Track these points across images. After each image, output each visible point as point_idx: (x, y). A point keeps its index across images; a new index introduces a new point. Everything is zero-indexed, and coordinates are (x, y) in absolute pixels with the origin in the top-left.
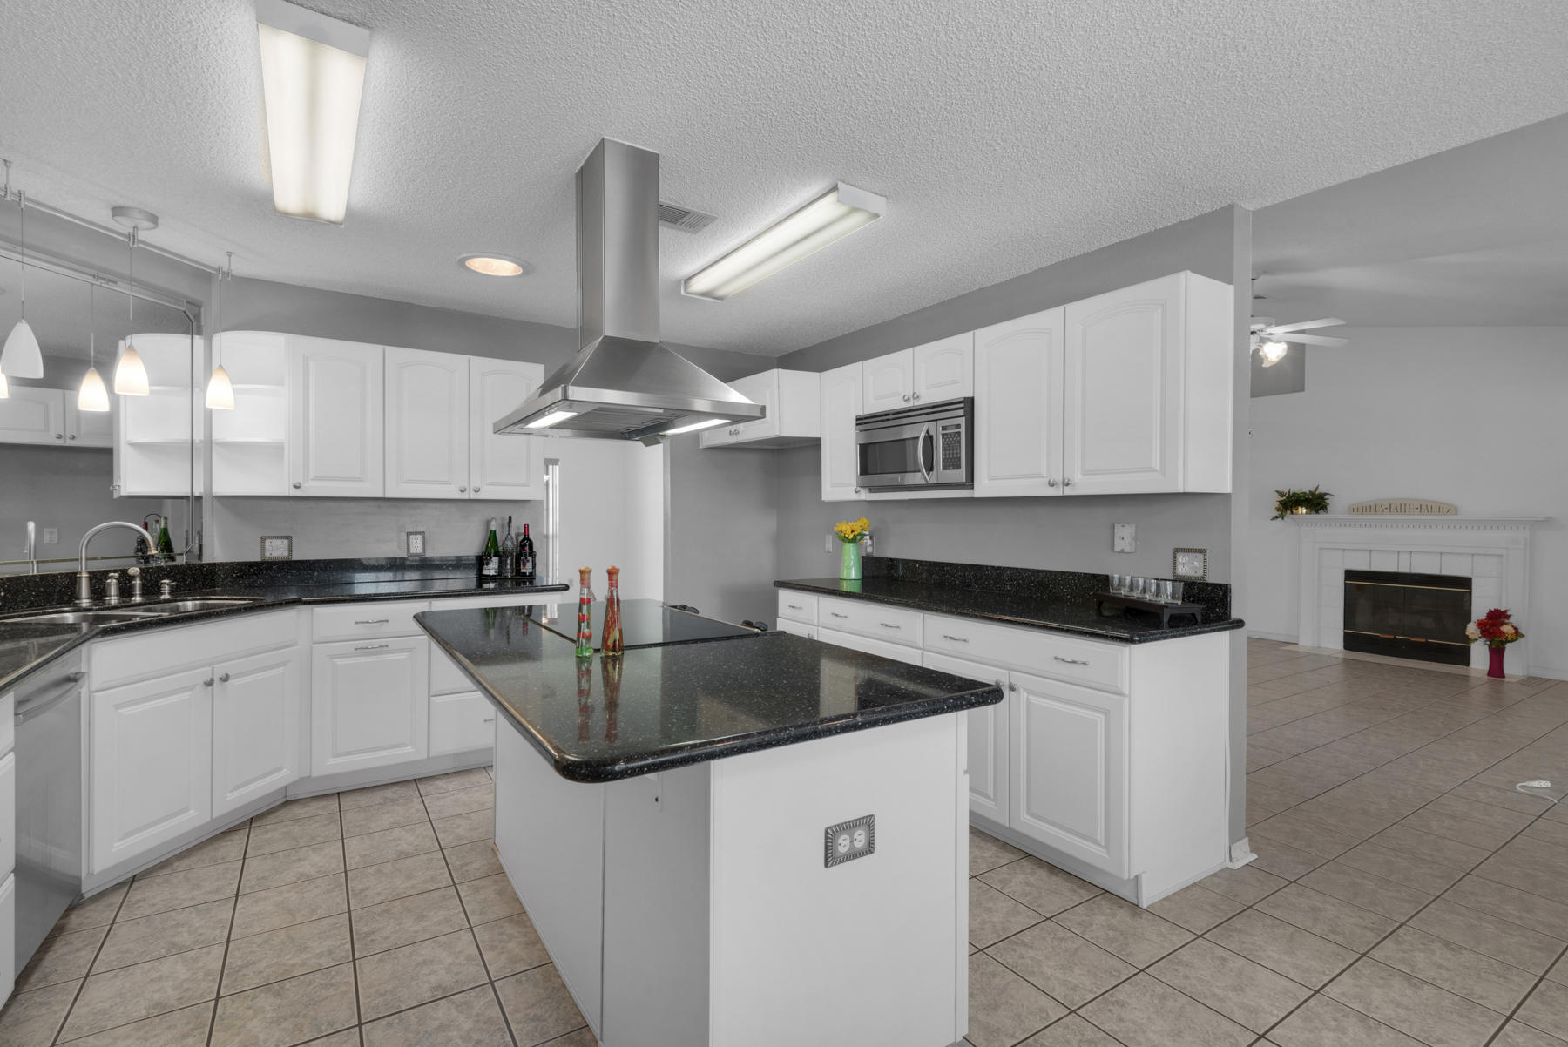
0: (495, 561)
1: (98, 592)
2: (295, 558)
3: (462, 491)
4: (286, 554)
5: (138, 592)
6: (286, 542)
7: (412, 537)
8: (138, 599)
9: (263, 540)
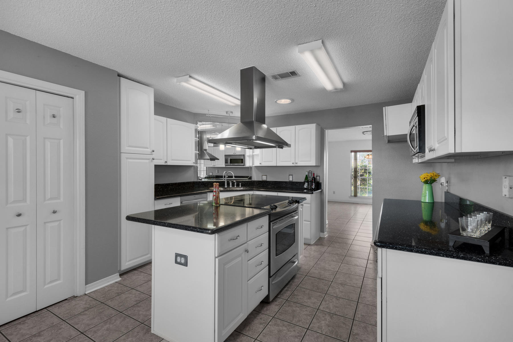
0: (306, 183)
1: (228, 184)
2: (268, 180)
3: (293, 164)
4: (266, 179)
5: (235, 185)
6: (266, 176)
7: (290, 176)
8: (235, 187)
9: (262, 176)
